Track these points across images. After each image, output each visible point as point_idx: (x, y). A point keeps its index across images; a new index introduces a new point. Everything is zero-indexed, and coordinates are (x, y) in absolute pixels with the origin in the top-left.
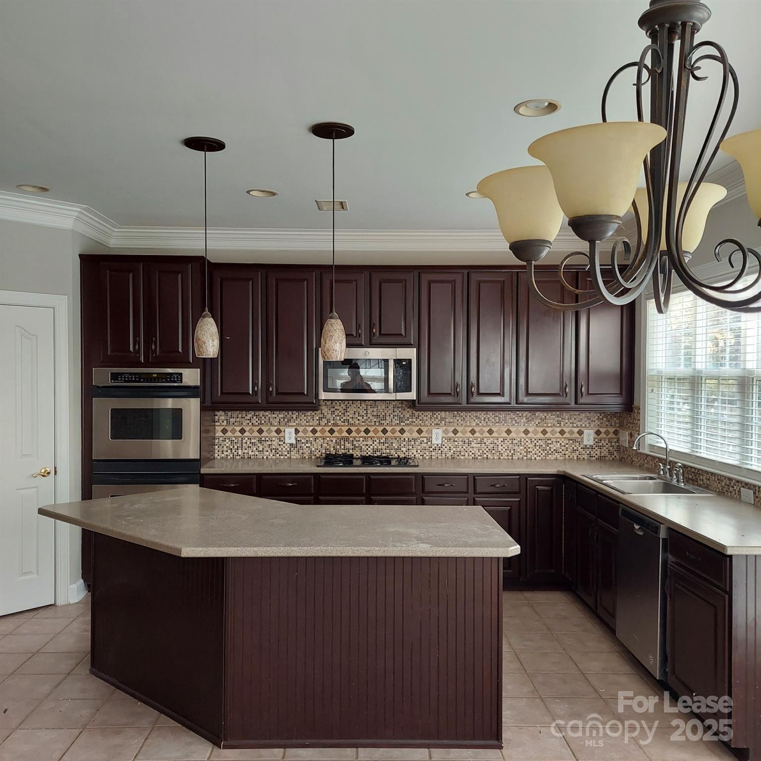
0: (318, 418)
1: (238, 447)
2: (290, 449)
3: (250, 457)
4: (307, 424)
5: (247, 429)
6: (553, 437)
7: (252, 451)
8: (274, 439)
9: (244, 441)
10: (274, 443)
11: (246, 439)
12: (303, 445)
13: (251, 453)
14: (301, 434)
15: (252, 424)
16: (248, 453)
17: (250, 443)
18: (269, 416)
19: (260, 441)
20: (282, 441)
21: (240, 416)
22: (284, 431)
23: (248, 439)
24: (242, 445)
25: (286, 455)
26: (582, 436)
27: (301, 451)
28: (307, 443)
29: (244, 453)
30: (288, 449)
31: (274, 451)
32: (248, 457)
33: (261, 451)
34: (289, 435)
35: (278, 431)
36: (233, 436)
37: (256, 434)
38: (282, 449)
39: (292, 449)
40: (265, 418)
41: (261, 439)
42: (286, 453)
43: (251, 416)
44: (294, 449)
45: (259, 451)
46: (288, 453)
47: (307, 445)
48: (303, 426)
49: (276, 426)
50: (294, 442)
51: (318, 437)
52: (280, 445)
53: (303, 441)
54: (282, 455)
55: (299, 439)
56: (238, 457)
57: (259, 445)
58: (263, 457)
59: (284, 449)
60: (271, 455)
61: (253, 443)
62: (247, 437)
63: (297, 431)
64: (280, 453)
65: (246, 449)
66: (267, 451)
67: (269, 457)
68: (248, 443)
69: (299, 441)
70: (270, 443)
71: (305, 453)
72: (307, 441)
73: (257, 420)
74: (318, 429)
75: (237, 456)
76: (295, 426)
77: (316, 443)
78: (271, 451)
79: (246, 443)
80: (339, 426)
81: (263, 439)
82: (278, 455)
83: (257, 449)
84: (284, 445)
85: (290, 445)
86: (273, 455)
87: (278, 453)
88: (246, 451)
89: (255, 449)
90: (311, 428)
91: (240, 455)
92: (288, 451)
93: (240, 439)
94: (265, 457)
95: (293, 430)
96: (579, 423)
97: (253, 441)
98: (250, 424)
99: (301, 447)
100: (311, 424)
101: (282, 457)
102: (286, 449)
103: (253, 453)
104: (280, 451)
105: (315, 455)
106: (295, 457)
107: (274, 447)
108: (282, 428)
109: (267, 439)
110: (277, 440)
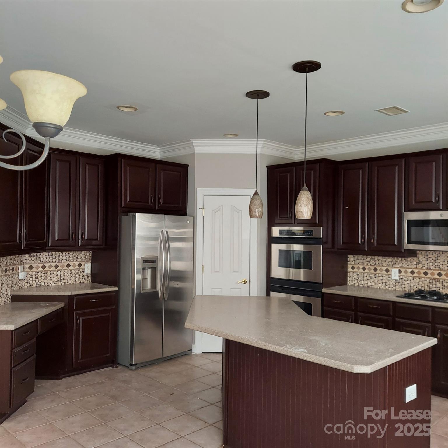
0: (415, 263)
1: (361, 279)
2: (396, 284)
3: (369, 287)
4: (408, 267)
5: (367, 267)
7: (370, 283)
8: (384, 275)
9: (365, 275)
10: (384, 278)
11: (367, 274)
12: (404, 282)
13: (369, 284)
14: (403, 274)
15: (370, 264)
16: (368, 284)
17: (369, 277)
18: (381, 259)
19: (375, 276)
20: (390, 277)
21: (363, 258)
22: (391, 271)
23: (368, 274)
24: (364, 278)
25: (393, 288)
27: (403, 286)
28: (407, 280)
29: (365, 283)
30: (394, 284)
31: (384, 284)
32: (368, 286)
33: (376, 283)
34: (395, 274)
35: (387, 271)
36: (358, 271)
37: (373, 271)
38: (390, 283)
39: (397, 284)
40: (378, 261)
41: (376, 275)
42: (393, 286)
43: (369, 259)
44: (398, 284)
45: (374, 283)
46: (394, 286)
47: (408, 282)
48: (405, 268)
49: (385, 267)
50: (398, 279)
51: (415, 277)
52: (388, 280)
53: (404, 279)
54: (390, 287)
55: (401, 277)
56: (361, 286)
57: (375, 279)
58: (377, 288)
59: (391, 283)
60: (383, 287)
61: (370, 277)
62: (367, 273)
63: (400, 272)
64: (389, 286)
65: (366, 281)
66: (380, 284)
67: (381, 288)
68: (368, 277)
69: (401, 278)
70: (381, 278)
71: (406, 288)
72: (407, 279)
73: (373, 262)
74: (416, 271)
75: (361, 284)
76: (398, 268)
77: (414, 281)
78: (383, 284)
79: (366, 277)
80: (432, 270)
81: (377, 275)
82: (387, 287)
83: (373, 281)
84: (391, 280)
85: (395, 281)
86: (384, 287)
87: (387, 286)
88: (366, 282)
89: (372, 281)
90: (410, 270)
91: (362, 285)
92: (394, 285)
93: (363, 274)
94: (378, 288)
95: (397, 271)
97: (371, 276)
98: (369, 264)
99: (403, 283)
100: (411, 267)
101: (390, 289)
102: (393, 283)
103: (371, 284)
104: (388, 284)
105: (414, 290)
106: (398, 290)
107: (384, 281)
108: (389, 269)
109: (380, 275)
110: (386, 276)
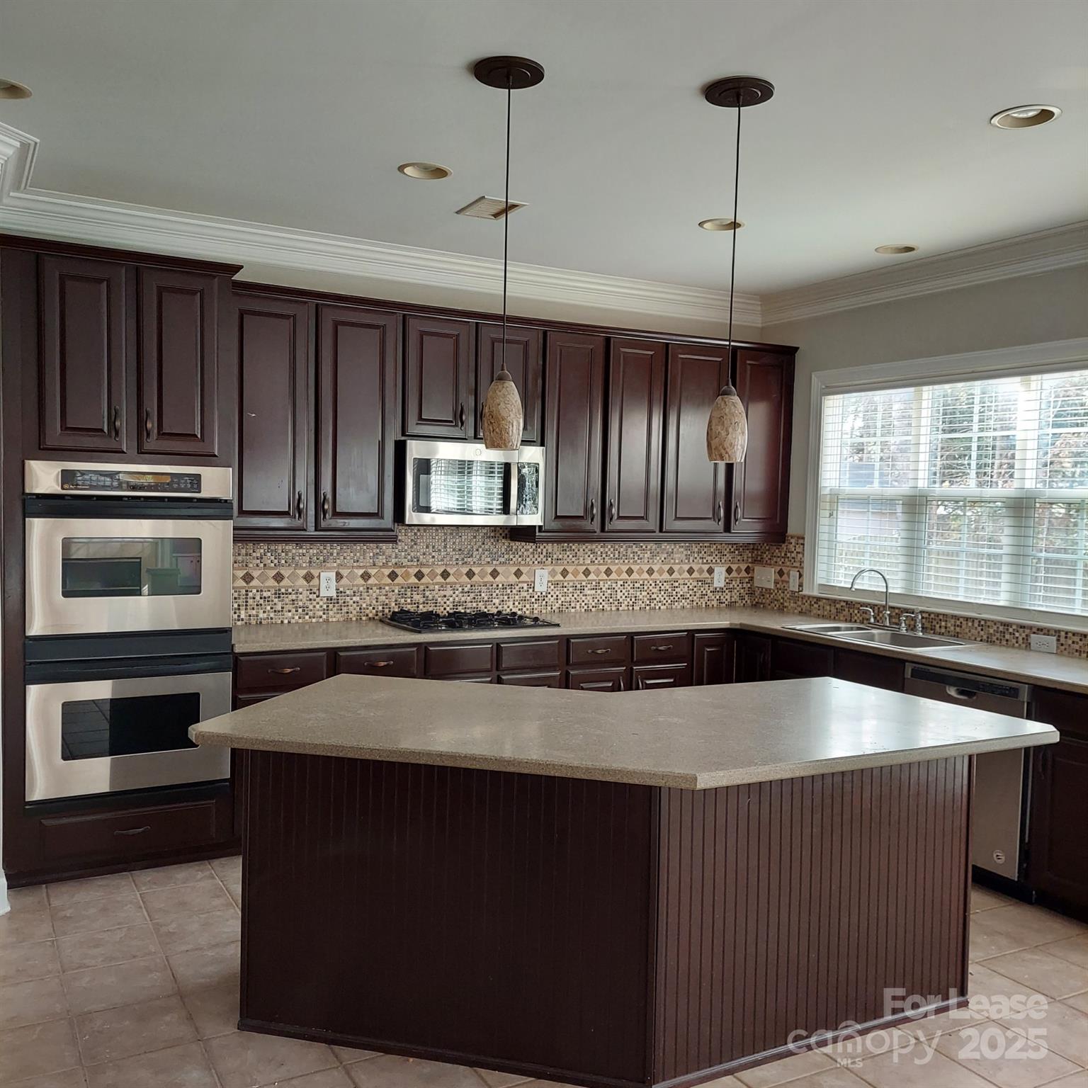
0: (371, 554)
1: (239, 605)
2: (328, 606)
3: (261, 623)
4: (355, 564)
5: (256, 574)
6: (681, 577)
7: (264, 612)
8: (301, 590)
9: (250, 594)
10: (301, 597)
11: (254, 591)
12: (348, 599)
13: (261, 615)
14: (344, 581)
15: (265, 565)
16: (257, 616)
17: (261, 598)
18: (294, 551)
19: (278, 594)
20: (315, 593)
21: (243, 551)
22: (319, 577)
23: (257, 591)
24: (247, 602)
25: (321, 617)
26: (712, 576)
27: (345, 609)
28: (355, 595)
29: (250, 616)
30: (325, 607)
31: (300, 610)
32: (257, 623)
33: (279, 612)
34: (327, 584)
35: (309, 577)
37: (272, 583)
38: (314, 607)
39: (331, 606)
40: (286, 555)
41: (280, 590)
42: (321, 613)
43: (262, 551)
44: (334, 606)
45: (275, 611)
46: (324, 614)
47: (354, 599)
48: (349, 568)
49: (304, 568)
50: (334, 594)
51: (371, 585)
52: (310, 600)
53: (348, 592)
54: (314, 618)
55: (341, 589)
56: (239, 623)
57: (276, 600)
58: (282, 622)
59: (318, 606)
60: (297, 617)
61: (265, 598)
62: (254, 587)
63: (339, 577)
64: (311, 614)
65: (253, 609)
66: (290, 611)
67: (293, 621)
68: (258, 598)
69: (341, 592)
70: (294, 597)
71: (351, 613)
72: (354, 592)
73: (273, 558)
74: (373, 571)
75: (239, 620)
76: (334, 568)
77: (368, 596)
78: (297, 611)
79: (254, 598)
80: (404, 567)
81: (283, 590)
82: (307, 617)
83: (272, 608)
84: (318, 599)
85: (327, 599)
86: (300, 618)
87: (307, 614)
88: (254, 612)
89: (269, 608)
90: (361, 571)
91: (242, 620)
92: (324, 609)
93: (243, 592)
94: (286, 621)
95: (333, 575)
96: (710, 558)
97: (265, 594)
98: (262, 565)
99: (344, 603)
100: (362, 564)
101: (314, 620)
102: (321, 607)
103: (265, 615)
104: (311, 610)
105: (367, 615)
106: (334, 620)
107: (301, 604)
108: (315, 572)
109: (290, 590)
110: (305, 592)
